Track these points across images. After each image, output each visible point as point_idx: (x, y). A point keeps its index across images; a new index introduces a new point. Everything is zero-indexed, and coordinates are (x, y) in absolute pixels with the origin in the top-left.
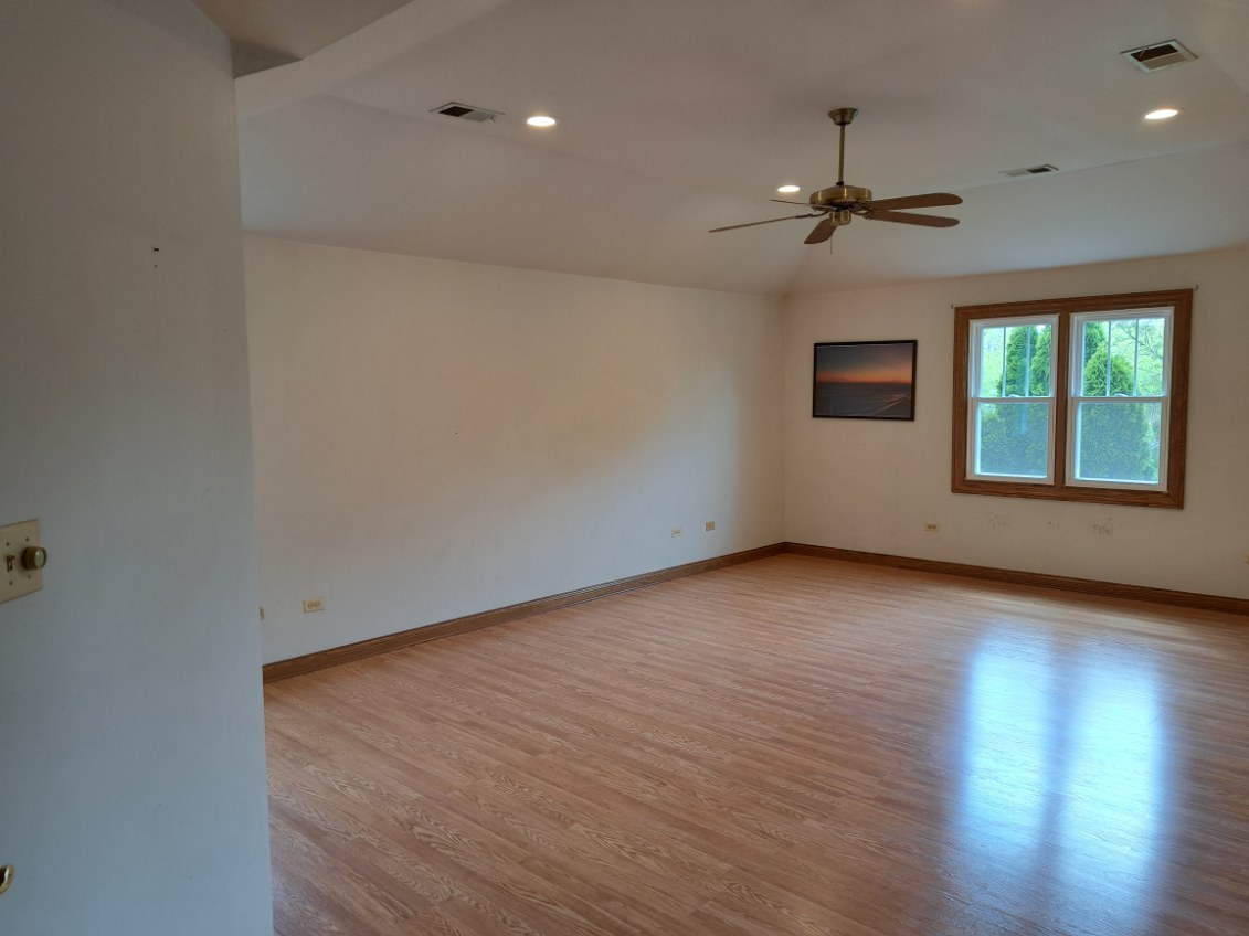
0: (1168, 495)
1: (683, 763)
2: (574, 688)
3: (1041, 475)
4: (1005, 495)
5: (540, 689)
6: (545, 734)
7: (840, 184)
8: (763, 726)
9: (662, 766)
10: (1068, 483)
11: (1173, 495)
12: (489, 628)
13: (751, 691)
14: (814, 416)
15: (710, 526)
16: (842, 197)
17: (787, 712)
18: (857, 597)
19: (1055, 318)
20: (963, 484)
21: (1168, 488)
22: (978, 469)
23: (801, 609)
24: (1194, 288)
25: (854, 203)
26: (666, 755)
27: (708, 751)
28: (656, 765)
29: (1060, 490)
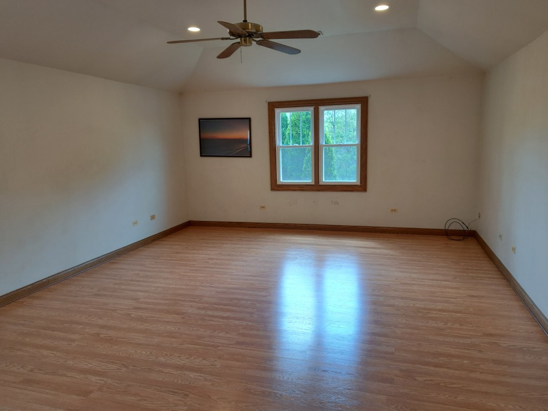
0: (360, 186)
1: (192, 375)
2: (98, 334)
3: (309, 180)
4: (294, 190)
5: (74, 341)
6: (89, 376)
7: (245, 21)
8: (228, 335)
9: (180, 382)
10: (321, 183)
11: (362, 186)
12: (20, 300)
13: (210, 313)
14: (201, 156)
15: (153, 217)
16: (248, 29)
17: (237, 322)
18: (238, 246)
19: (312, 108)
20: (276, 186)
21: (361, 183)
22: (282, 180)
23: (213, 257)
24: (368, 96)
25: (255, 33)
26: (179, 372)
27: (204, 362)
28: (176, 381)
29: (317, 187)
